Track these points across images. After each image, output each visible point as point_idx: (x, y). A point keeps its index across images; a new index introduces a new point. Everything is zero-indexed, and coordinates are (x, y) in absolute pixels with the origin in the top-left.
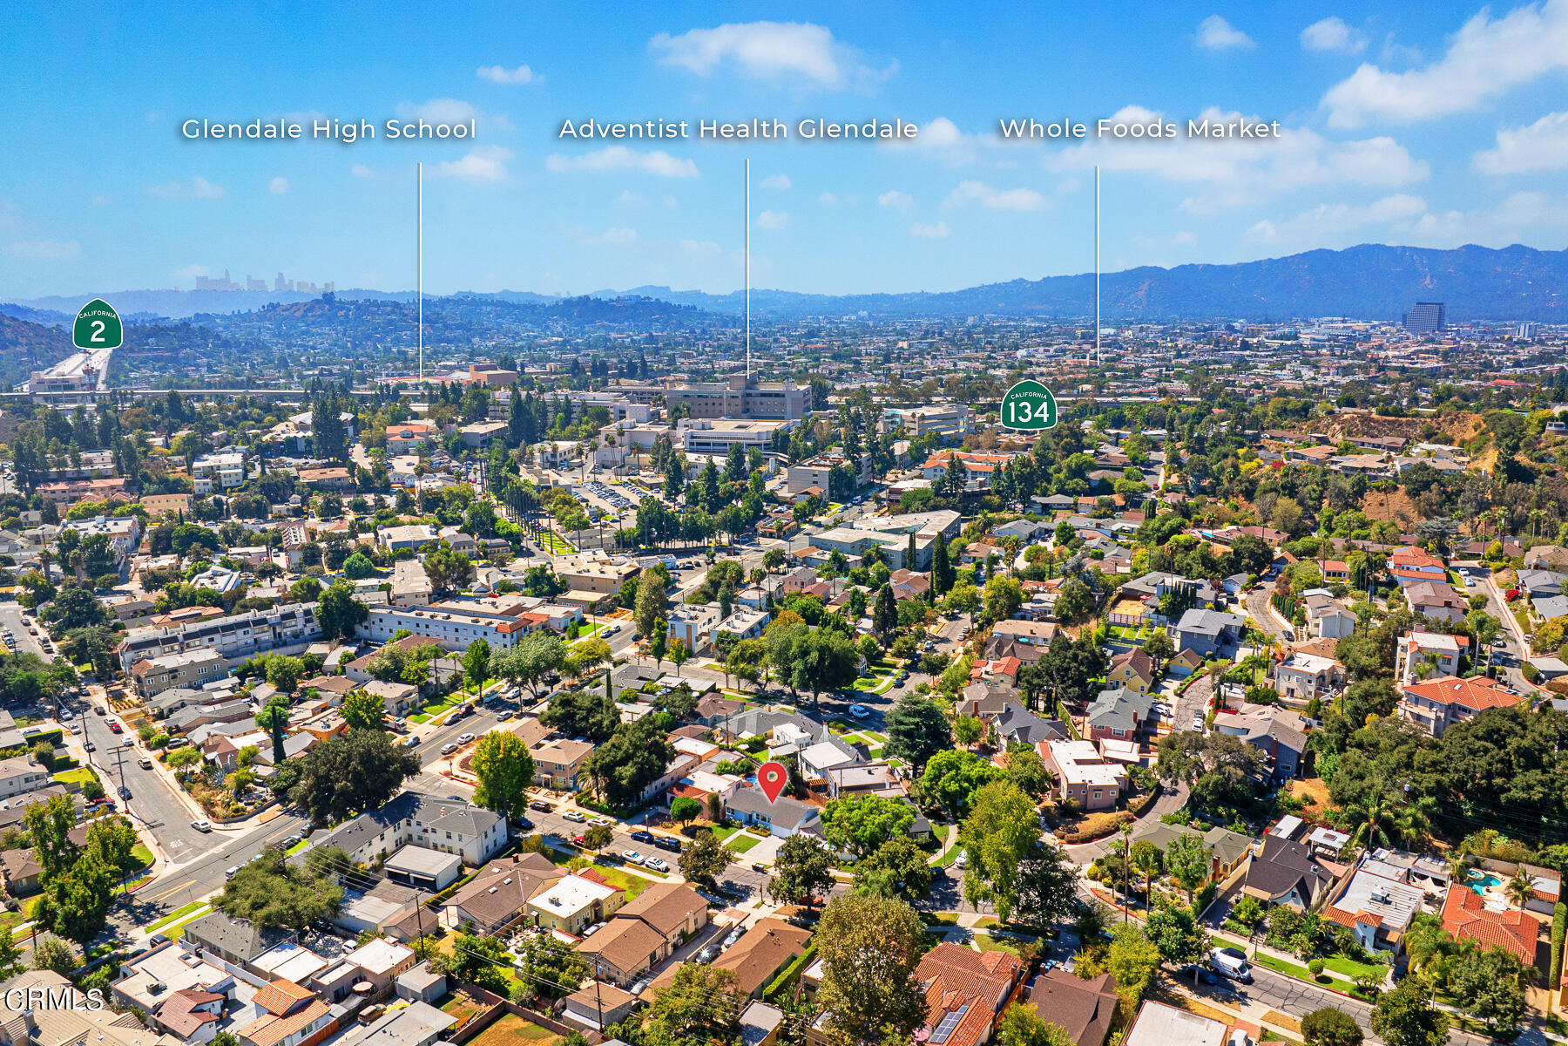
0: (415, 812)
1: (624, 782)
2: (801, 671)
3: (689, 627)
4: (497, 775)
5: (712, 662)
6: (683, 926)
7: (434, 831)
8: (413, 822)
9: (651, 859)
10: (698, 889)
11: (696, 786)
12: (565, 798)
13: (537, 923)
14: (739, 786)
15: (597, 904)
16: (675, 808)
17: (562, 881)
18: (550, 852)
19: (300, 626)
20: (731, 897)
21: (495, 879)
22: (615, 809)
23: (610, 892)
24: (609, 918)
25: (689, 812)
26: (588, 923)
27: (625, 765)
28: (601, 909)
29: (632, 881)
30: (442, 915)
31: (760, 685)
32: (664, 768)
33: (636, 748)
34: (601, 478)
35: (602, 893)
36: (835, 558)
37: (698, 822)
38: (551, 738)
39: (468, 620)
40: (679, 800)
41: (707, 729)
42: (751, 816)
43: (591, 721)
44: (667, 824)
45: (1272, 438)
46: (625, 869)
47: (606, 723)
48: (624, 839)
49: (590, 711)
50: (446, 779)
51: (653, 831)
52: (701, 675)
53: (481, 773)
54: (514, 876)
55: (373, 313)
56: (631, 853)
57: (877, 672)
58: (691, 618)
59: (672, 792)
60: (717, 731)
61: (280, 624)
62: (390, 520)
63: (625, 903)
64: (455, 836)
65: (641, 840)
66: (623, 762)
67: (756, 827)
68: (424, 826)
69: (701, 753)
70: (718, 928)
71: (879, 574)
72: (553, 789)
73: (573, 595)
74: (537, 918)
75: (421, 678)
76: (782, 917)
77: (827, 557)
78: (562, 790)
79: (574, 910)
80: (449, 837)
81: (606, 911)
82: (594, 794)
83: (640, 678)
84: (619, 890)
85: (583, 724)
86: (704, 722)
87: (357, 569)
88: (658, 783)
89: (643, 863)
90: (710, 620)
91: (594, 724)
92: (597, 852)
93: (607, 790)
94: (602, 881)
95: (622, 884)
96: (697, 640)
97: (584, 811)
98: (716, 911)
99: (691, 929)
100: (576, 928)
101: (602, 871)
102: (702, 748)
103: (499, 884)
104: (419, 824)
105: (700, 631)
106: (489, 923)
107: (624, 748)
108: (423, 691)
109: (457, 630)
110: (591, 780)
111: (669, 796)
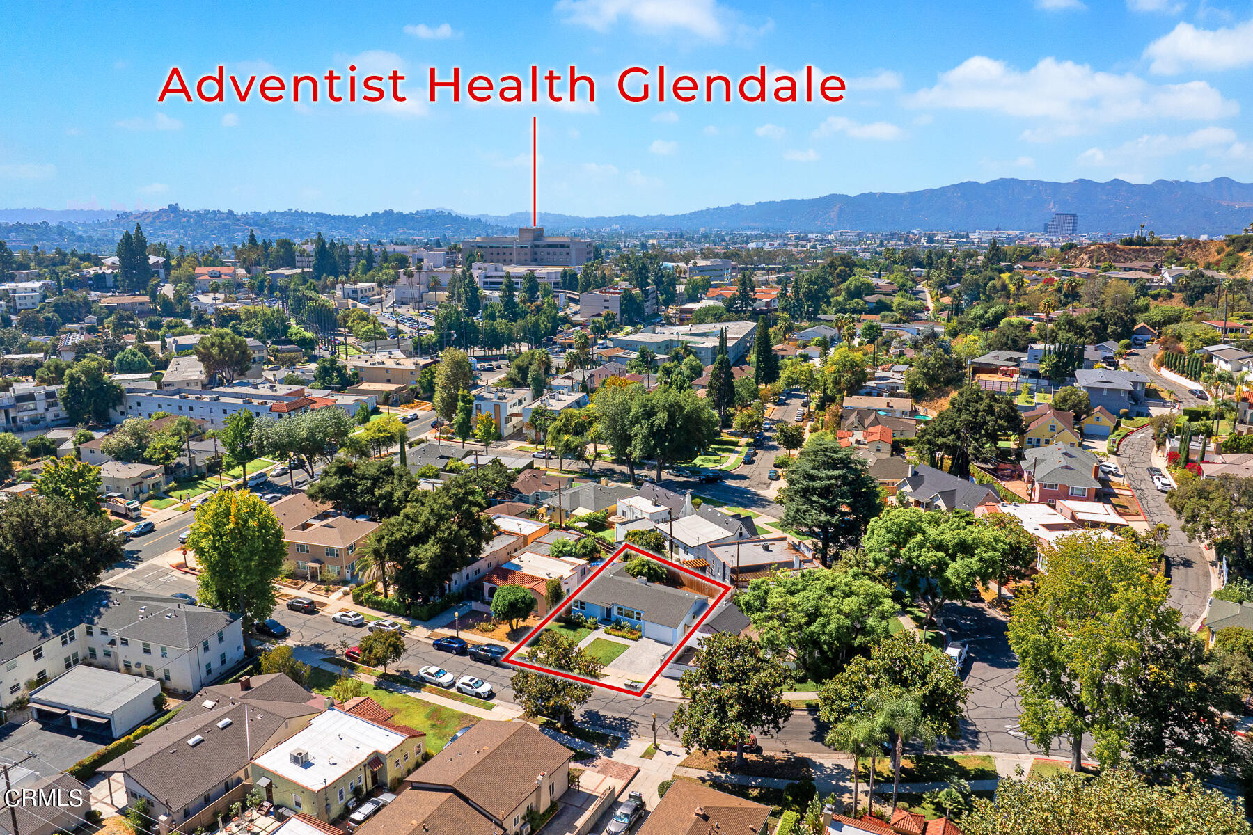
0: (98, 614)
1: (423, 567)
2: (644, 437)
3: (497, 407)
4: (225, 555)
5: (525, 445)
6: (532, 801)
7: (125, 642)
8: (96, 630)
9: (466, 679)
10: (544, 726)
11: (525, 571)
12: (339, 594)
13: (270, 799)
14: (584, 572)
15: (376, 760)
16: (499, 602)
17: (318, 721)
18: (306, 671)
19: (41, 410)
20: (602, 739)
21: (202, 720)
22: (408, 607)
23: (395, 739)
24: (397, 786)
25: (520, 608)
26: (361, 797)
27: (425, 542)
28: (384, 769)
29: (436, 714)
30: (99, 791)
31: (587, 461)
32: (477, 550)
33: (440, 518)
34: (399, 310)
35: (385, 741)
36: (643, 355)
37: (533, 622)
38: (323, 516)
39: (240, 401)
40: (504, 592)
41: (529, 507)
42: (609, 611)
43: (377, 492)
44: (485, 625)
45: (1025, 268)
46: (424, 695)
47: (398, 494)
48: (422, 648)
49: (376, 481)
50: (178, 573)
51: (468, 636)
52: (514, 455)
53: (200, 552)
54: (237, 714)
55: (211, 219)
56: (433, 670)
57: (719, 450)
58: (499, 398)
59: (491, 581)
60: (542, 510)
61: (13, 406)
62: (179, 329)
63: (427, 757)
64: (156, 648)
65: (448, 649)
66: (421, 539)
67: (619, 626)
68: (111, 636)
69: (524, 532)
70: (590, 798)
71: (692, 368)
72: (323, 582)
73: (365, 386)
74: (269, 788)
75: (168, 457)
76: (695, 773)
77: (634, 355)
78: (335, 583)
79: (333, 775)
80: (147, 651)
81: (391, 773)
82: (380, 587)
83: (442, 457)
84: (414, 734)
85: (367, 497)
86: (524, 500)
87: (129, 364)
88: (470, 570)
89: (452, 685)
90: (520, 402)
91: (382, 497)
92: (380, 670)
93: (397, 580)
94: (384, 720)
95: (418, 721)
96: (507, 421)
97: (365, 611)
98: (579, 766)
99: (544, 804)
100: (336, 810)
101: (386, 700)
102: (528, 527)
103: (208, 730)
104: (104, 632)
105: (509, 412)
106: (178, 804)
107: (423, 519)
108: (170, 472)
109: (225, 412)
110: (374, 568)
111: (487, 586)
